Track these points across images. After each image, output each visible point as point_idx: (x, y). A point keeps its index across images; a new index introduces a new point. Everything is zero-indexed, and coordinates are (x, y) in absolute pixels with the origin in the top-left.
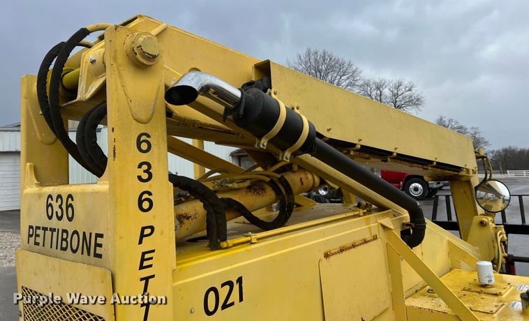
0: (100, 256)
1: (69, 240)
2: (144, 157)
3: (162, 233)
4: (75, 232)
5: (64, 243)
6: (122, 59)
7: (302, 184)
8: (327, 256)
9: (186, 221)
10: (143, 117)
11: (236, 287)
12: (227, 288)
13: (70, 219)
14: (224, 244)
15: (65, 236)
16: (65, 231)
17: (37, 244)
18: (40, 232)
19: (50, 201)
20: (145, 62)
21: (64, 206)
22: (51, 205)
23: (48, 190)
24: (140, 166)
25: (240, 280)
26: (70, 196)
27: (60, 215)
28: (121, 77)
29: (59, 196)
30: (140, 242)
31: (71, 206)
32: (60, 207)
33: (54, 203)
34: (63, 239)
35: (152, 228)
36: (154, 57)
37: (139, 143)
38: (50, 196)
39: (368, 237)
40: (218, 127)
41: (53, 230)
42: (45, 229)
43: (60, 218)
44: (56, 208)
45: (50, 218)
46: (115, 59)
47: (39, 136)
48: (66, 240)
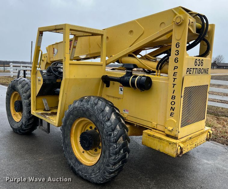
0: (208, 73)
1: (201, 71)
4: (203, 69)
5: (200, 72)
13: (202, 66)
15: (200, 70)
17: (190, 73)
18: (192, 70)
19: (196, 61)
21: (200, 62)
22: (196, 62)
23: (195, 57)
26: (202, 60)
27: (199, 65)
29: (199, 60)
31: (202, 62)
32: (199, 62)
33: (197, 61)
34: (199, 71)
38: (196, 59)
41: (196, 69)
43: (199, 66)
45: (196, 65)
48: (200, 71)
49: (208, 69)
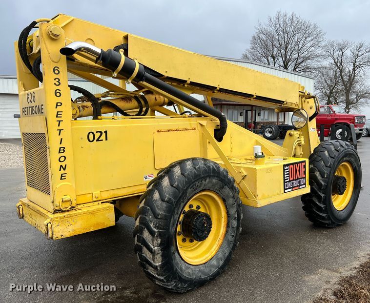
0: (42, 113)
2: (57, 76)
3: (65, 106)
4: (36, 106)
6: (45, 36)
7: (156, 100)
8: (158, 131)
9: (86, 108)
10: (55, 60)
11: (104, 135)
12: (99, 134)
13: (34, 101)
14: (99, 117)
16: (33, 107)
18: (26, 109)
20: (54, 38)
21: (32, 97)
22: (28, 98)
23: (27, 92)
24: (55, 79)
25: (106, 132)
26: (34, 93)
28: (45, 44)
29: (31, 94)
30: (56, 108)
31: (34, 96)
33: (29, 96)
35: (61, 104)
36: (58, 35)
37: (54, 71)
38: (28, 94)
39: (189, 128)
40: (100, 67)
41: (30, 107)
42: (27, 108)
43: (31, 102)
44: (30, 99)
46: (42, 36)
47: (24, 70)
48: (34, 110)
49: (42, 105)
